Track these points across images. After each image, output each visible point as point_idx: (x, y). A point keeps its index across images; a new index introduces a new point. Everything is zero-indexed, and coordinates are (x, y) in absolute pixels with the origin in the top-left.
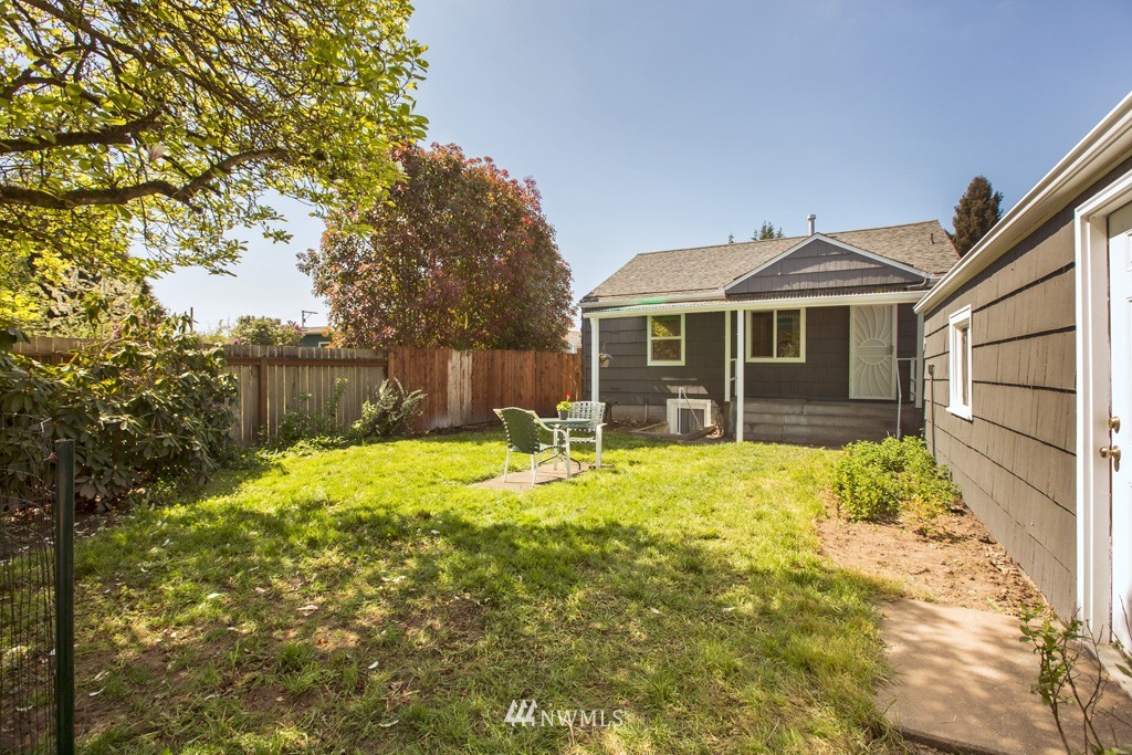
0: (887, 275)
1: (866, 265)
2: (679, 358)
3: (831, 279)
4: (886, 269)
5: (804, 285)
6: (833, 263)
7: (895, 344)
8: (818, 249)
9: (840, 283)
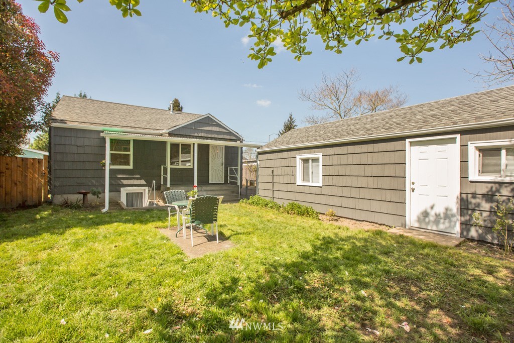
0: (231, 136)
1: (224, 131)
2: (128, 164)
3: (213, 134)
4: (230, 133)
5: (203, 135)
6: (214, 127)
7: (224, 162)
8: (208, 121)
9: (216, 136)
